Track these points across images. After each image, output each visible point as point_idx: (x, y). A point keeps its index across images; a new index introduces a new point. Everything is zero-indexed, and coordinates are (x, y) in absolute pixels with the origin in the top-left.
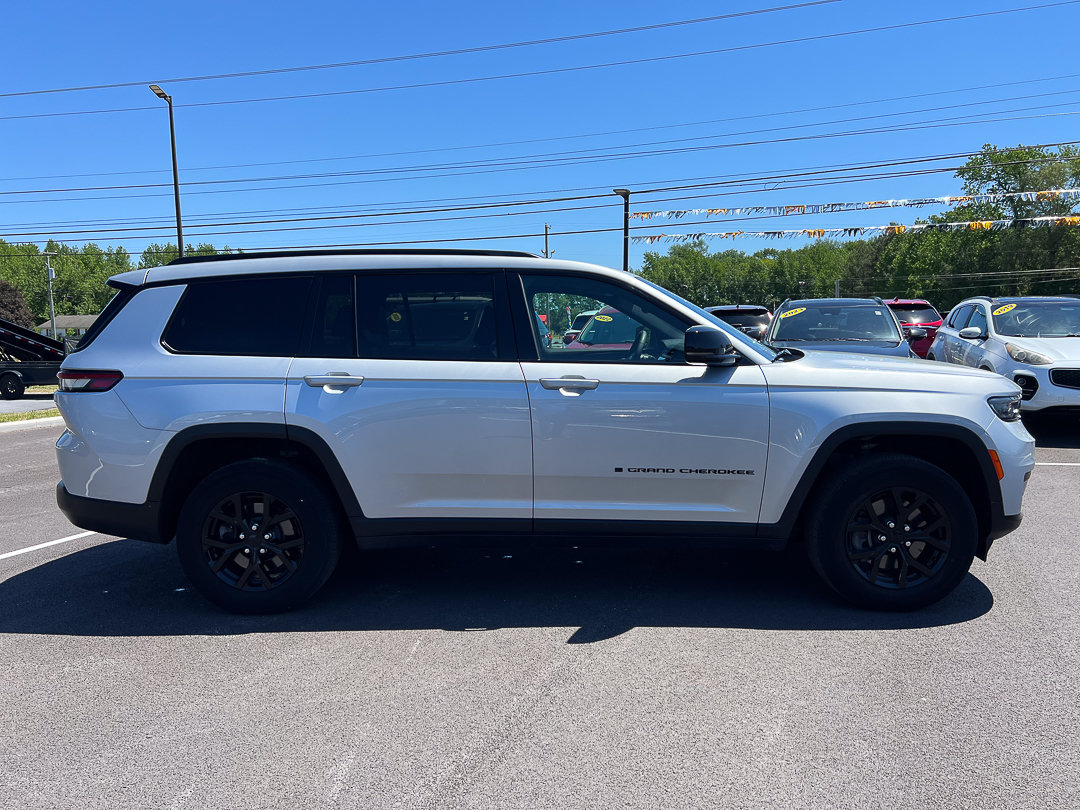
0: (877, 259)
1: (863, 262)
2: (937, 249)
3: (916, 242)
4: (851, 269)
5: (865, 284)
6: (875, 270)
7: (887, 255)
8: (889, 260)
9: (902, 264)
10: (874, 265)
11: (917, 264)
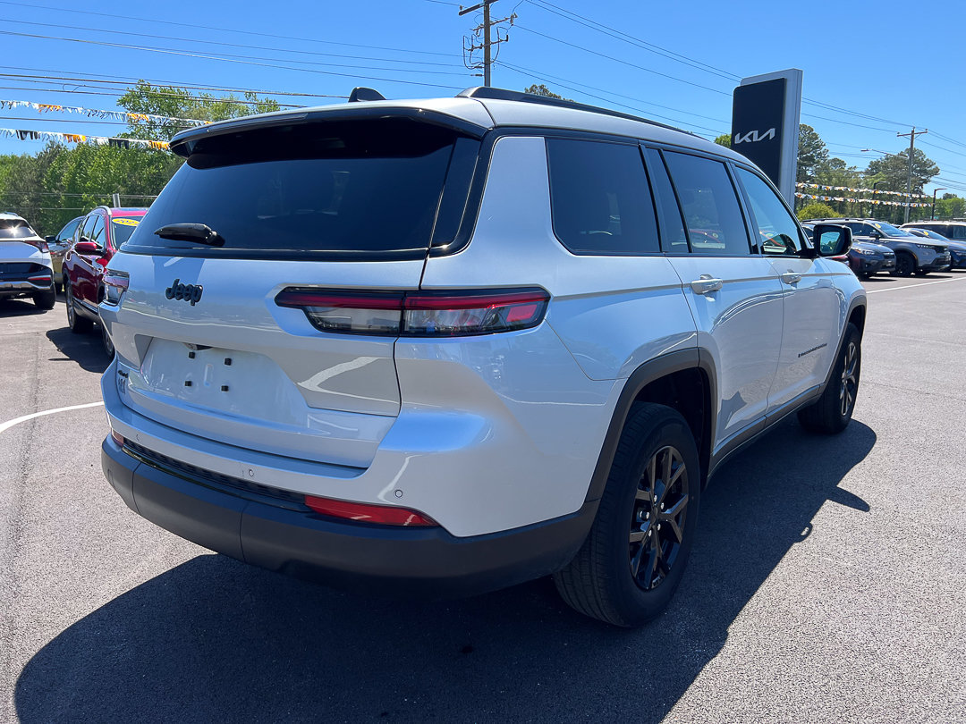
0: (41, 176)
1: (27, 177)
2: (107, 170)
3: (83, 162)
4: (13, 184)
5: (32, 200)
6: (42, 187)
7: (53, 172)
8: (57, 178)
9: (72, 182)
10: (39, 182)
11: (88, 184)
